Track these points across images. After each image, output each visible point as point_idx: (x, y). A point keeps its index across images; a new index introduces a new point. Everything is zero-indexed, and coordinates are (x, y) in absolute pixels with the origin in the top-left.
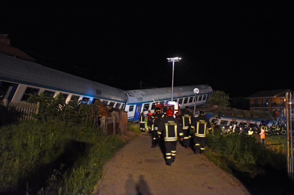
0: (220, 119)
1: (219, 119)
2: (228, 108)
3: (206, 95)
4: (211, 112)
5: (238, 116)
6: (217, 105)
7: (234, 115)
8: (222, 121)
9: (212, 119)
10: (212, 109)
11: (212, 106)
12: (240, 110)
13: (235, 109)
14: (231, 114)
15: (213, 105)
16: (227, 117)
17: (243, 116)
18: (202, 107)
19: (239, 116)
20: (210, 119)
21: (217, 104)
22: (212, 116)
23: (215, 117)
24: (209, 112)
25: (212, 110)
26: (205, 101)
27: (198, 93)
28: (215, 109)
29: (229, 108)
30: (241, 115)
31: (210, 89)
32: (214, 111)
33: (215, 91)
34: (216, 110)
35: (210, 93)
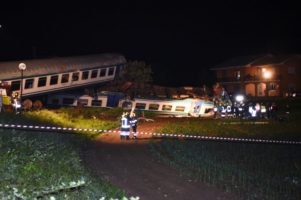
0: (135, 101)
1: (133, 102)
2: (147, 85)
3: (114, 68)
4: (122, 92)
5: (159, 96)
6: (130, 82)
7: (153, 95)
8: (137, 104)
9: (123, 101)
10: (123, 87)
11: (123, 84)
12: (164, 88)
13: (156, 87)
14: (150, 93)
15: (126, 82)
16: (143, 98)
17: (165, 97)
18: (108, 85)
19: (161, 96)
20: (120, 102)
21: (132, 80)
22: (122, 98)
23: (127, 98)
24: (119, 92)
25: (123, 89)
26: (113, 76)
27: (24, 69)
28: (127, 87)
29: (149, 86)
30: (164, 95)
31: (121, 60)
32: (126, 90)
33: (132, 62)
34: (129, 88)
35: (122, 64)
